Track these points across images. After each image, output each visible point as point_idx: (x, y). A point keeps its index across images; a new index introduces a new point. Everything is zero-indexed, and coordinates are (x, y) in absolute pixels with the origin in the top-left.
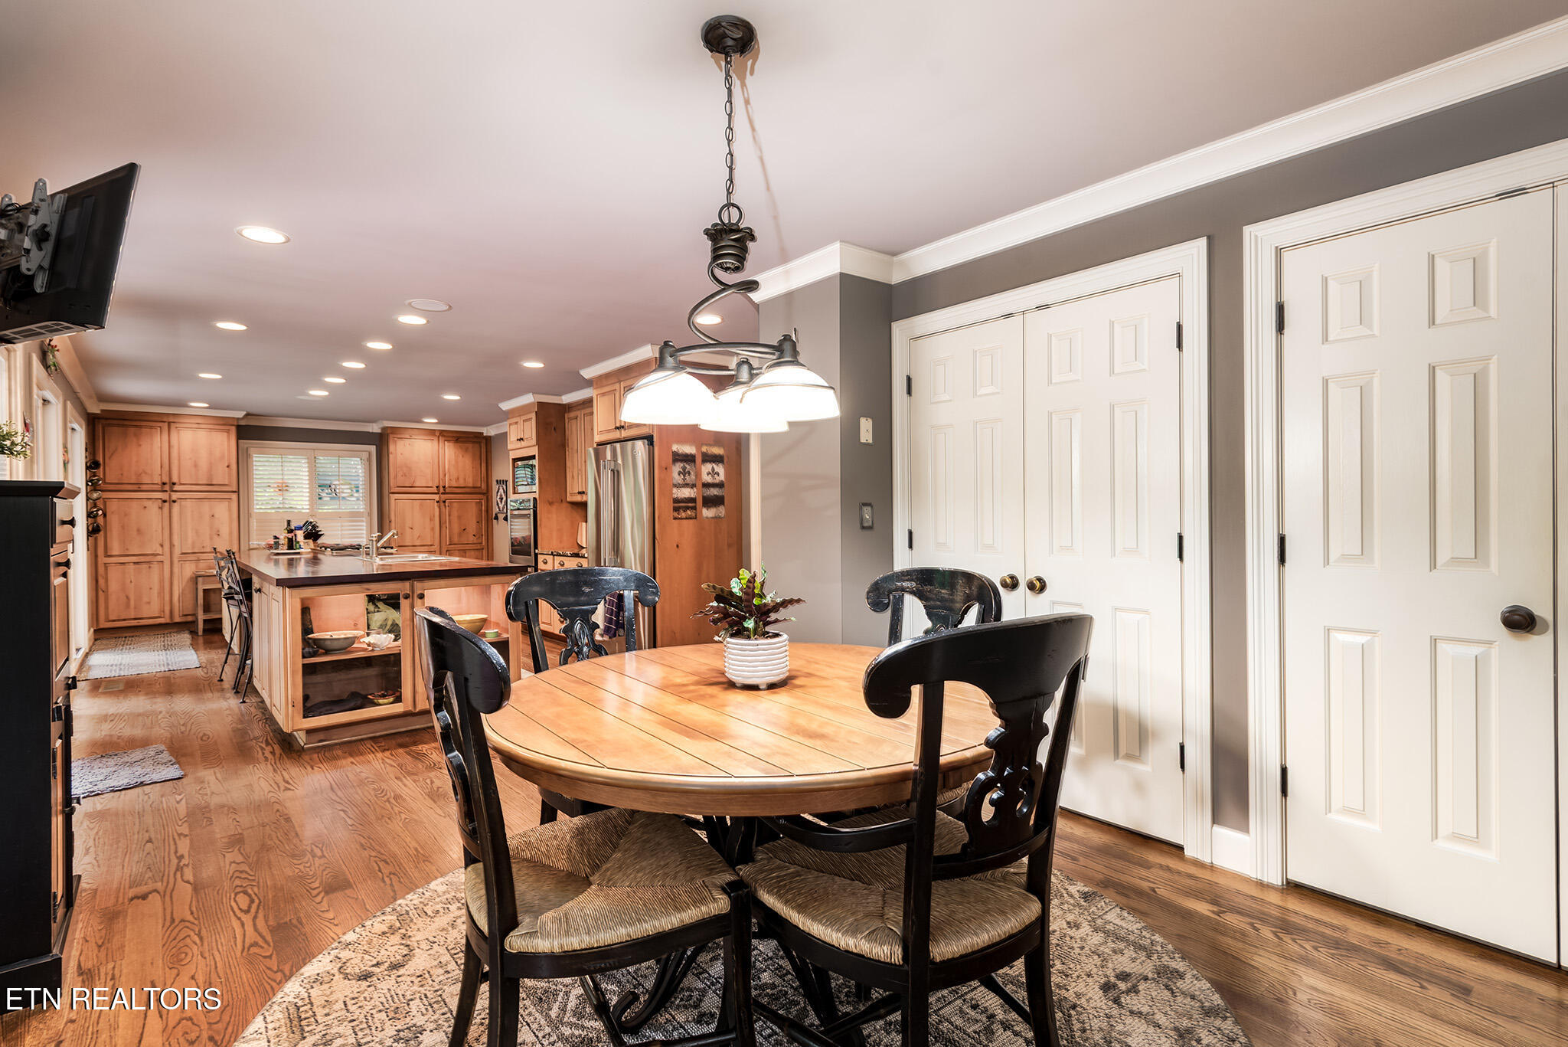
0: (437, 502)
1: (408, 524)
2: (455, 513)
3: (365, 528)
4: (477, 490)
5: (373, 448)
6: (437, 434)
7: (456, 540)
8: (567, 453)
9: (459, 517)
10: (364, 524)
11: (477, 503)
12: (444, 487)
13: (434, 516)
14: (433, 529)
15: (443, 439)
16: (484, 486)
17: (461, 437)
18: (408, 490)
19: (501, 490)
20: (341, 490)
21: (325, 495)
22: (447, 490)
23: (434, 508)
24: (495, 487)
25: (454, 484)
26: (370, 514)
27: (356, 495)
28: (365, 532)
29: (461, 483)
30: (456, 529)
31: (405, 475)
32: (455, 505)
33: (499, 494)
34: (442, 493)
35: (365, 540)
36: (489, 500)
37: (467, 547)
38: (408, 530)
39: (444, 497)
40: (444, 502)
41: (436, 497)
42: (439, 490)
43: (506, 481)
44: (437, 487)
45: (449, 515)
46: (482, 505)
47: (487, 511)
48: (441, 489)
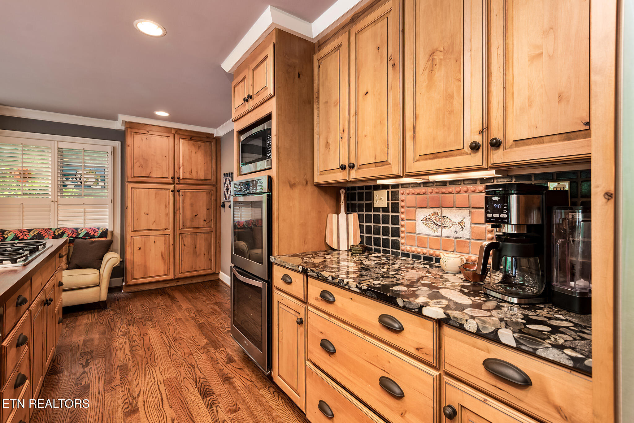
0: (172, 191)
1: (144, 210)
2: (188, 201)
3: (108, 213)
4: (208, 182)
5: (118, 144)
6: (173, 132)
7: (188, 224)
8: (316, 112)
9: (192, 205)
10: (107, 210)
11: (207, 193)
12: (179, 178)
13: (169, 204)
14: (168, 215)
15: (179, 136)
16: (213, 179)
17: (194, 136)
18: (145, 180)
19: (228, 182)
20: (85, 180)
21: (70, 183)
22: (182, 181)
23: (169, 196)
24: (223, 179)
25: (188, 176)
26: (113, 201)
27: (100, 184)
28: (107, 217)
29: (194, 176)
30: (188, 214)
31: (141, 166)
32: (188, 194)
33: (226, 185)
34: (177, 184)
35: (107, 224)
36: (217, 191)
37: (198, 230)
38: (143, 216)
39: (178, 187)
40: (179, 191)
41: (171, 187)
42: (174, 181)
43: (232, 173)
44: (172, 178)
45: (183, 203)
46: (211, 195)
47: (216, 200)
48: (176, 180)
